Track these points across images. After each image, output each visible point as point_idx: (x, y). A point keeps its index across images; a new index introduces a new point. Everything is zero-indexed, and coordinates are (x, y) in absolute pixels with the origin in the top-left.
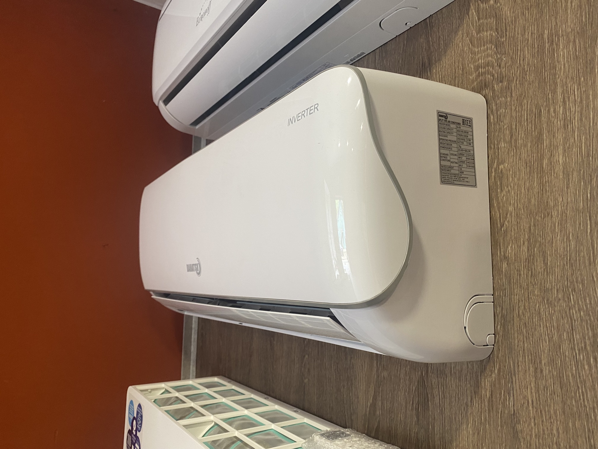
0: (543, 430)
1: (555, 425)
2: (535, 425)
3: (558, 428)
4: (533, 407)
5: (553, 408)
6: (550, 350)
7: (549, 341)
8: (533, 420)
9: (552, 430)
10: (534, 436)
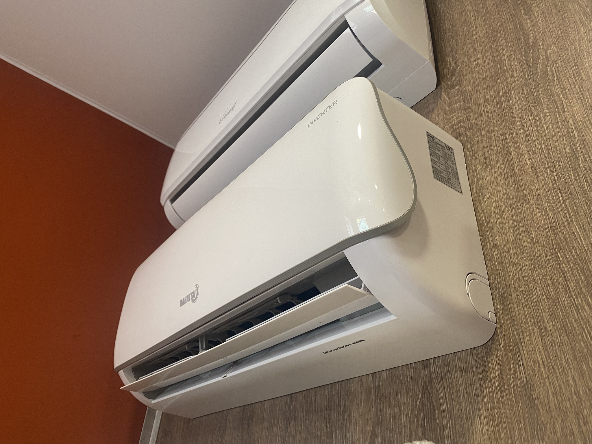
0: (559, 385)
1: (570, 375)
2: (550, 384)
3: (574, 377)
4: (544, 367)
5: (564, 359)
6: (549, 306)
7: (547, 299)
8: (547, 380)
9: (568, 381)
10: (551, 396)
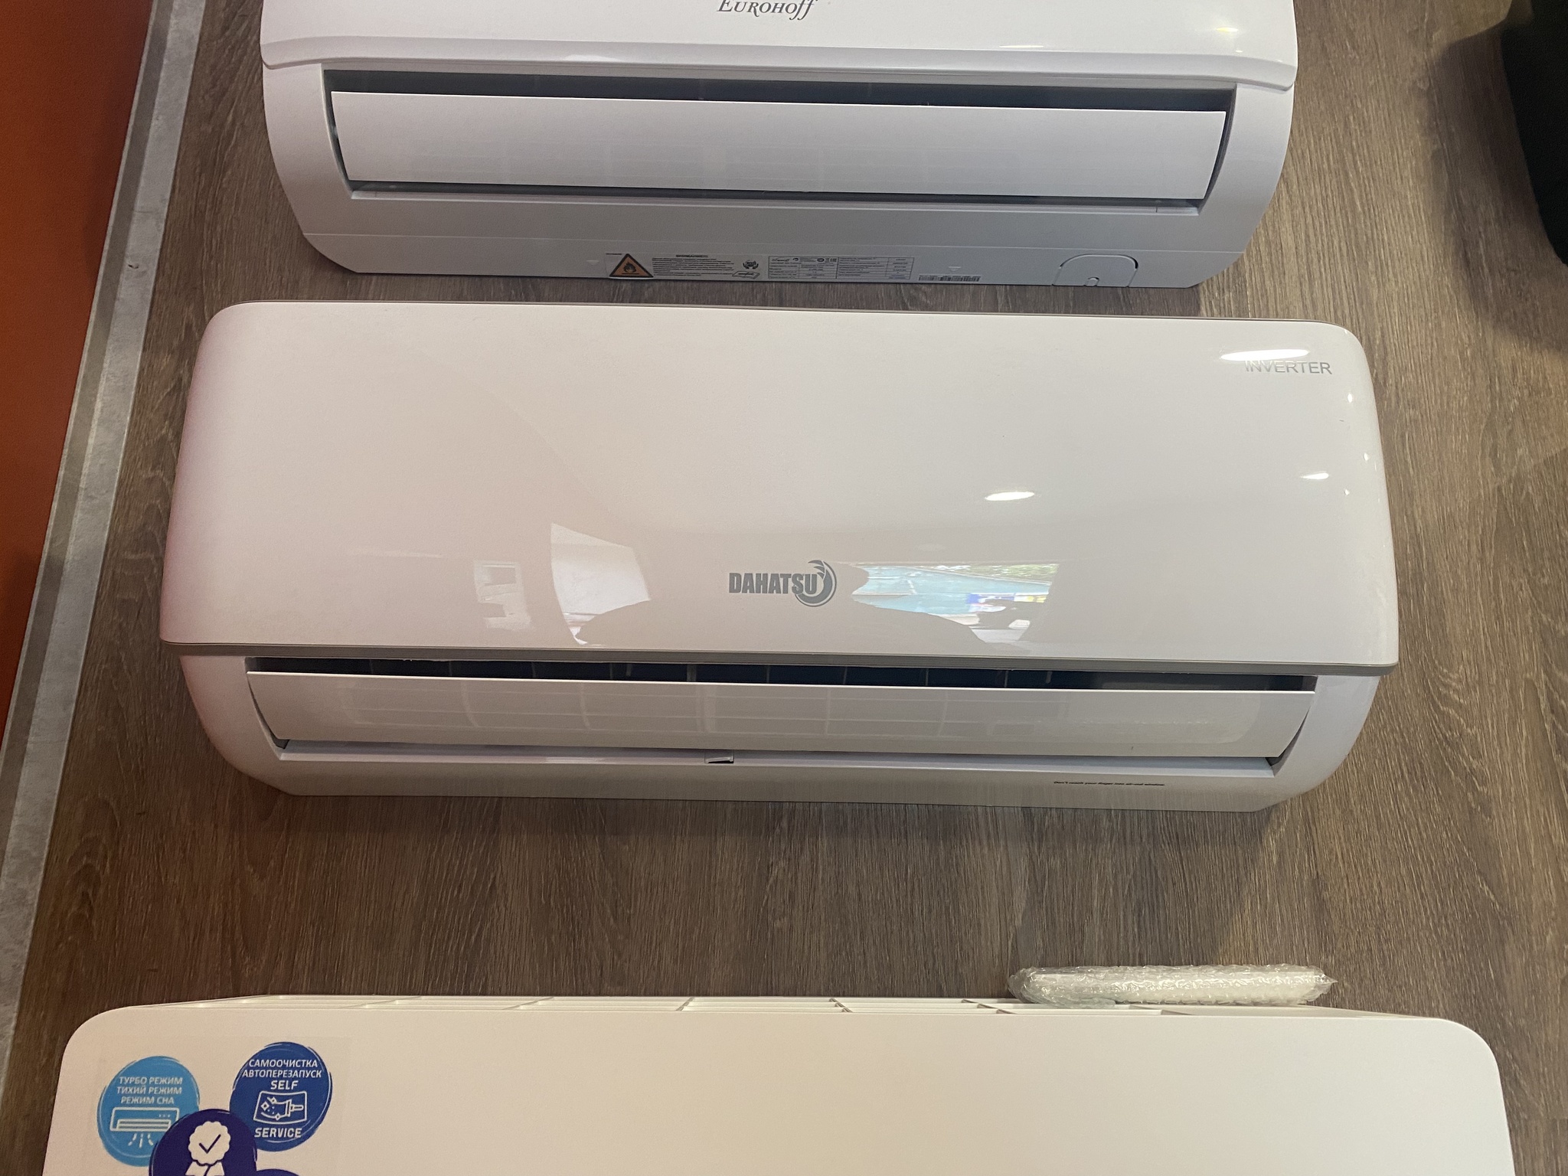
0: (1361, 890)
1: (1375, 879)
2: (1348, 885)
3: (1380, 883)
4: (1344, 863)
5: (1370, 858)
6: (1360, 784)
7: (1358, 772)
8: (1345, 880)
9: (1372, 887)
10: (1348, 901)
